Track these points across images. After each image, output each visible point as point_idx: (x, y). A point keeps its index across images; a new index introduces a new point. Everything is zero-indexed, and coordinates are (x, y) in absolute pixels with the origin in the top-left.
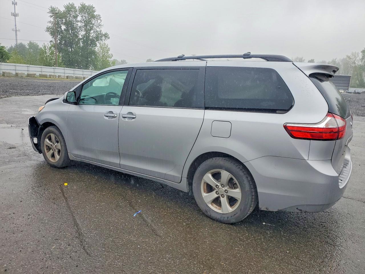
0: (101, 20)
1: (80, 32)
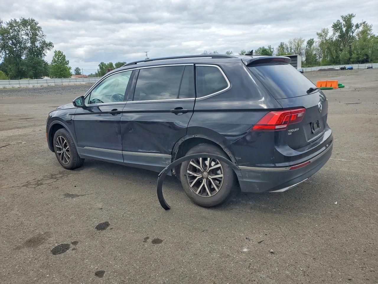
0: (43, 31)
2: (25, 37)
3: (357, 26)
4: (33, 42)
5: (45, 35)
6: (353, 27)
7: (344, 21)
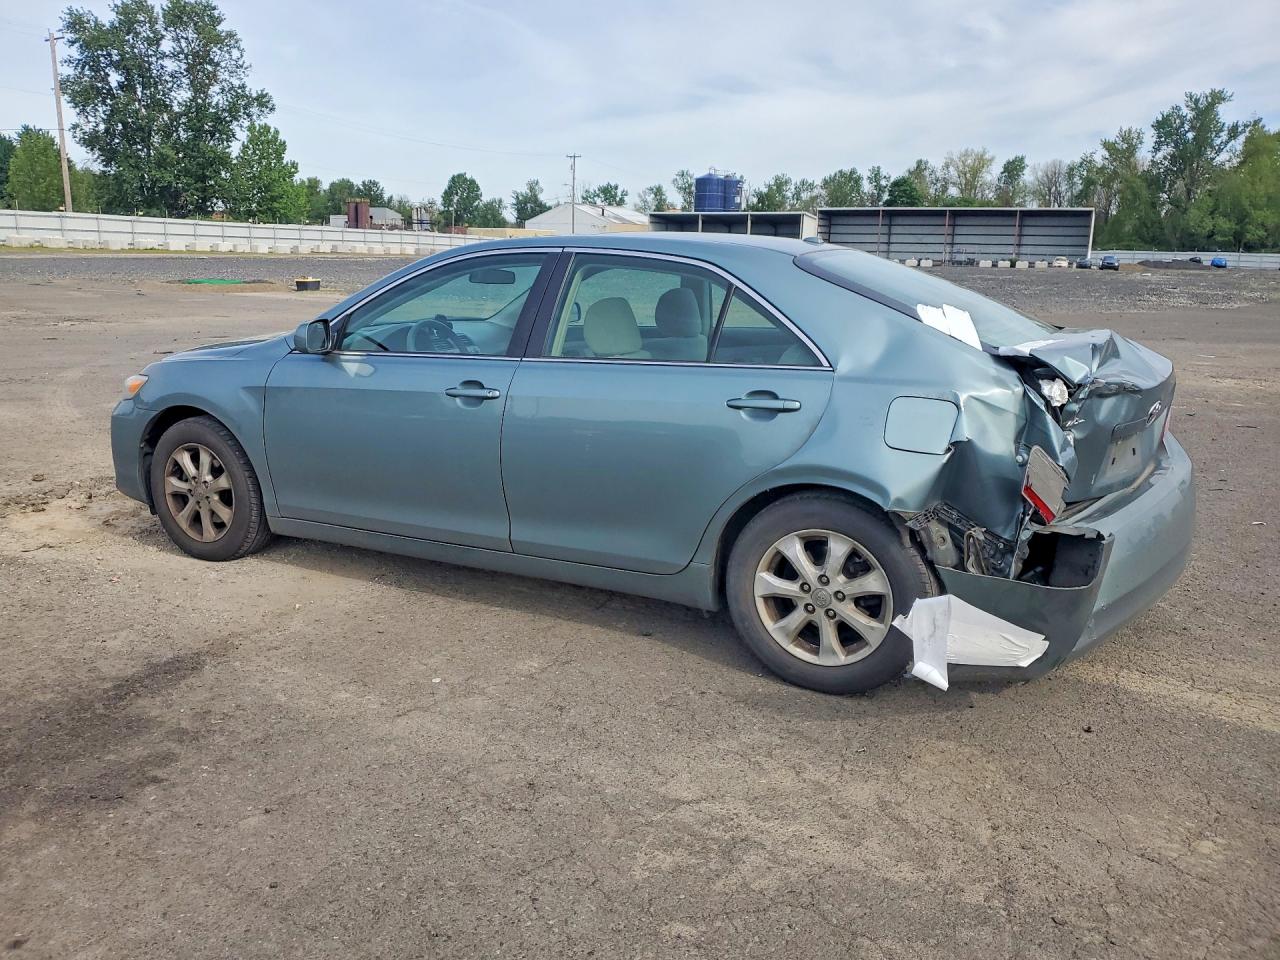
0: (242, 51)
1: (173, 93)
2: (170, 65)
3: (1234, 132)
4: (200, 88)
5: (245, 66)
6: (1221, 134)
7: (1192, 110)
